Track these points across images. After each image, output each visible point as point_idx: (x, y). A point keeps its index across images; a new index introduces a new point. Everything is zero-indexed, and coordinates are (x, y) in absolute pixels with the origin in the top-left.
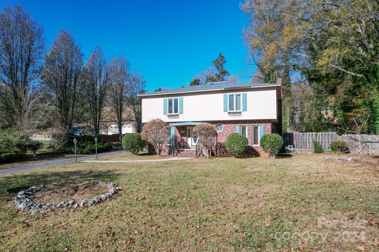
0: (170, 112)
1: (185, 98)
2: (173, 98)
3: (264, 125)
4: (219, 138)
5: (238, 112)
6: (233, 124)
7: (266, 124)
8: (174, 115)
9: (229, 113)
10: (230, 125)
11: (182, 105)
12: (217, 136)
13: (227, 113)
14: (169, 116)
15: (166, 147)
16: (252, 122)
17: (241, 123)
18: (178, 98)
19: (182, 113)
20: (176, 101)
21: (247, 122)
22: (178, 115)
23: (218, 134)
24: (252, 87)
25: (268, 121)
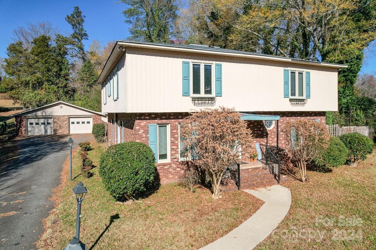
0: (196, 90)
1: (226, 66)
2: (202, 64)
3: (319, 119)
4: (270, 141)
5: (301, 99)
6: (288, 116)
7: (321, 117)
8: (204, 98)
9: (291, 100)
10: (284, 118)
11: (219, 79)
12: (267, 137)
13: (288, 99)
14: (194, 99)
15: (181, 166)
16: (308, 115)
17: (297, 115)
18: (213, 64)
19: (219, 94)
20: (208, 70)
21: (303, 115)
22: (212, 99)
23: (269, 133)
24: (321, 64)
25: (323, 113)
